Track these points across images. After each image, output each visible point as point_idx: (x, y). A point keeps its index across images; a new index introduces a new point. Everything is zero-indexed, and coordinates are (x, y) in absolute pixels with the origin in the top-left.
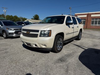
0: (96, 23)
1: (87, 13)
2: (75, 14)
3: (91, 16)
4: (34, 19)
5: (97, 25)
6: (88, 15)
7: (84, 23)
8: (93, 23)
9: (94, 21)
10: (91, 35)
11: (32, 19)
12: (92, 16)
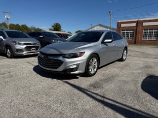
1: (137, 20)
3: (143, 25)
4: (54, 30)
7: (132, 35)
8: (145, 36)
9: (147, 32)
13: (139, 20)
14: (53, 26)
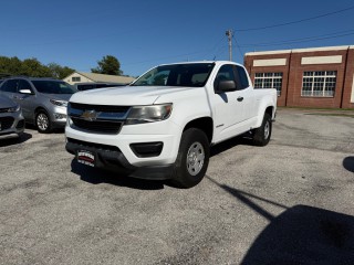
0: (318, 88)
1: (288, 51)
2: (247, 54)
3: (303, 63)
4: (103, 73)
5: (324, 93)
6: (290, 57)
7: (278, 86)
8: (307, 87)
9: (311, 79)
10: (303, 132)
11: (94, 71)
12: (305, 61)
13: (294, 51)
14: (100, 64)
